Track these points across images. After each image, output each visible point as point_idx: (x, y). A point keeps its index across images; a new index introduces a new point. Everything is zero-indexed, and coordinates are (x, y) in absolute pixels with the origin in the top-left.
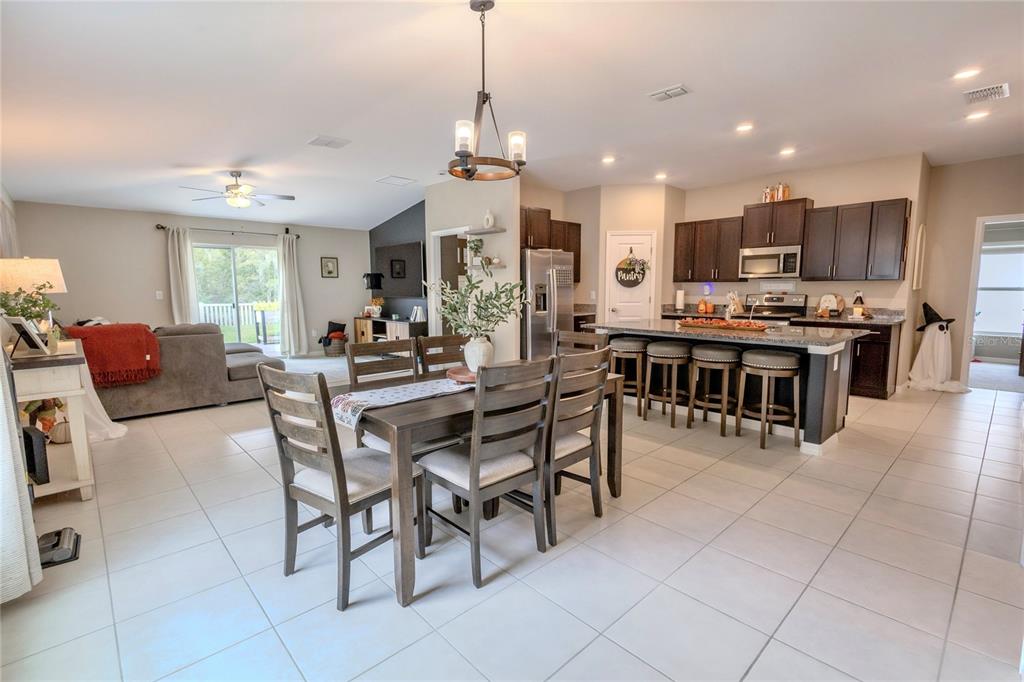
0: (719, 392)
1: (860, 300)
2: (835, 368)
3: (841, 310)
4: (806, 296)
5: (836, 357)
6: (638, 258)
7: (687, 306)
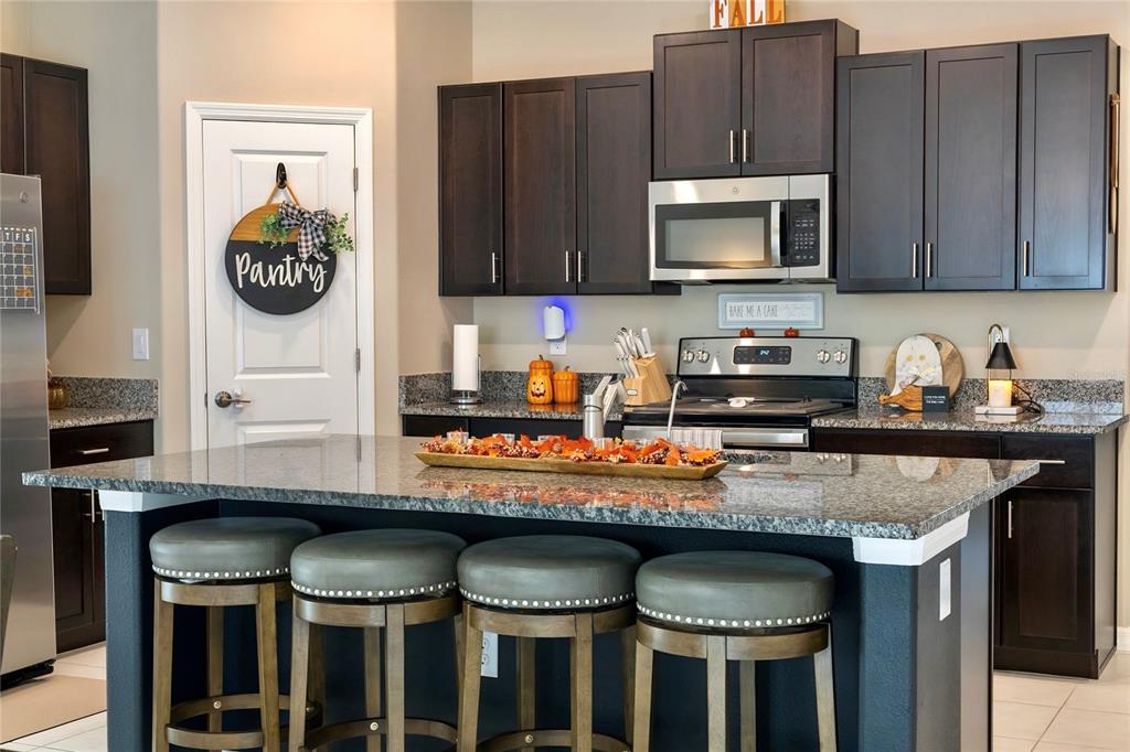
0: (564, 721)
1: (1002, 357)
2: (945, 611)
3: (953, 388)
4: (855, 343)
5: (945, 568)
6: (309, 203)
7: (491, 380)
